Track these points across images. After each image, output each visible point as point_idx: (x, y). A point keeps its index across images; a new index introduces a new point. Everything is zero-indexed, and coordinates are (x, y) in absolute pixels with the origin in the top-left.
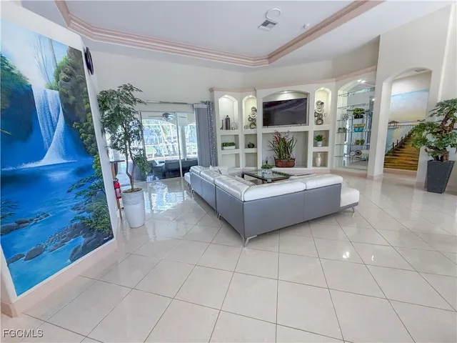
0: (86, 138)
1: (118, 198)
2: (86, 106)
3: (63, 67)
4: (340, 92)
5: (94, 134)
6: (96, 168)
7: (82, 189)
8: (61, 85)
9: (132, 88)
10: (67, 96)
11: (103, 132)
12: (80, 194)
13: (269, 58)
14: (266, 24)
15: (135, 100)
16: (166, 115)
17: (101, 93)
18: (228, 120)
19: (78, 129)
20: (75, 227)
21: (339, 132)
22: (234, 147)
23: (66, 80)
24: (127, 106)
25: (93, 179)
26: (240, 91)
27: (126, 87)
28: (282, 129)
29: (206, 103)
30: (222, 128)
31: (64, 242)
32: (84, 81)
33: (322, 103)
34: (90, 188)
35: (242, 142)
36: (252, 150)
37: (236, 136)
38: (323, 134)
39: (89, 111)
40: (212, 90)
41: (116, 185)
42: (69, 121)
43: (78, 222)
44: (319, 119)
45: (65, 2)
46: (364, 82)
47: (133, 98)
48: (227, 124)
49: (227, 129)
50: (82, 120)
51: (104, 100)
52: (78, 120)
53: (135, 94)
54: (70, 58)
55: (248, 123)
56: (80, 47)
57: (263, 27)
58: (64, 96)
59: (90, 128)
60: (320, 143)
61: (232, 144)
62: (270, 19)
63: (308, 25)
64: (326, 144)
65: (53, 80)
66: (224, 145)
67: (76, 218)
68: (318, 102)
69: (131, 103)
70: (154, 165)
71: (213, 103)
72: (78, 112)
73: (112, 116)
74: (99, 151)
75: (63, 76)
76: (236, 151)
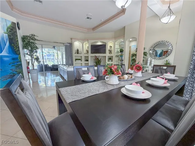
0: (16, 49)
1: (29, 73)
2: (17, 40)
3: (9, 27)
4: (116, 43)
5: (19, 48)
6: (19, 59)
7: (14, 64)
8: (8, 32)
9: (34, 35)
10: (10, 36)
11: (23, 48)
12: (13, 66)
13: (93, 29)
14: (88, 18)
15: (35, 39)
16: (54, 47)
17: (23, 36)
18: (78, 50)
19: (14, 46)
20: (11, 75)
21: (116, 57)
22: (80, 61)
23: (10, 31)
24: (33, 41)
25: (18, 62)
26: (83, 40)
27: (32, 35)
28: (97, 55)
29: (69, 43)
30: (75, 53)
31: (7, 79)
32: (16, 32)
33: (111, 47)
34: (17, 65)
35: (83, 59)
36: (87, 62)
37: (81, 57)
38: (111, 57)
39: (18, 41)
40: (71, 39)
41: (28, 68)
42: (10, 43)
43: (12, 74)
44: (110, 52)
45: (10, 1)
46: (123, 40)
47: (35, 38)
48: (78, 52)
49: (77, 54)
50: (15, 43)
51: (24, 38)
52: (14, 43)
53: (36, 37)
54: (12, 25)
55: (86, 52)
56: (15, 21)
57: (87, 19)
58: (9, 36)
59: (18, 46)
60: (110, 60)
61: (80, 60)
62: (89, 17)
63: (102, 20)
64: (112, 61)
65: (6, 31)
66: (76, 60)
67: (11, 73)
68: (110, 46)
69: (34, 40)
70: (48, 66)
71: (72, 44)
72: (14, 41)
73: (26, 44)
74: (21, 54)
75: (9, 30)
76: (81, 62)
